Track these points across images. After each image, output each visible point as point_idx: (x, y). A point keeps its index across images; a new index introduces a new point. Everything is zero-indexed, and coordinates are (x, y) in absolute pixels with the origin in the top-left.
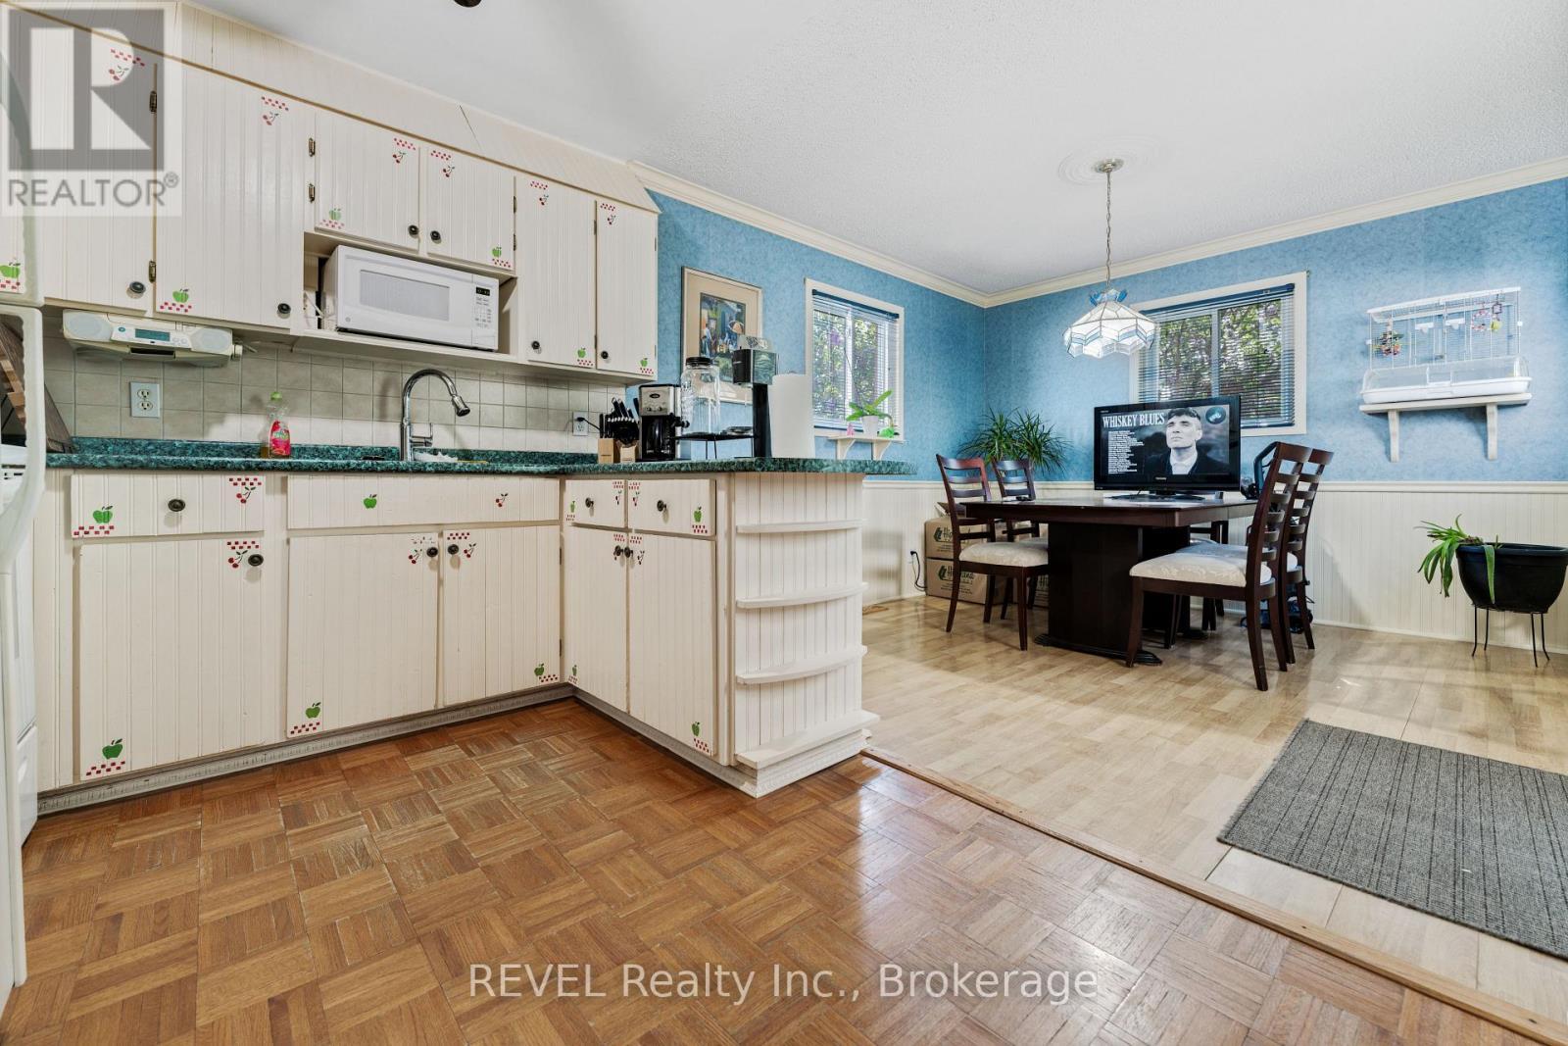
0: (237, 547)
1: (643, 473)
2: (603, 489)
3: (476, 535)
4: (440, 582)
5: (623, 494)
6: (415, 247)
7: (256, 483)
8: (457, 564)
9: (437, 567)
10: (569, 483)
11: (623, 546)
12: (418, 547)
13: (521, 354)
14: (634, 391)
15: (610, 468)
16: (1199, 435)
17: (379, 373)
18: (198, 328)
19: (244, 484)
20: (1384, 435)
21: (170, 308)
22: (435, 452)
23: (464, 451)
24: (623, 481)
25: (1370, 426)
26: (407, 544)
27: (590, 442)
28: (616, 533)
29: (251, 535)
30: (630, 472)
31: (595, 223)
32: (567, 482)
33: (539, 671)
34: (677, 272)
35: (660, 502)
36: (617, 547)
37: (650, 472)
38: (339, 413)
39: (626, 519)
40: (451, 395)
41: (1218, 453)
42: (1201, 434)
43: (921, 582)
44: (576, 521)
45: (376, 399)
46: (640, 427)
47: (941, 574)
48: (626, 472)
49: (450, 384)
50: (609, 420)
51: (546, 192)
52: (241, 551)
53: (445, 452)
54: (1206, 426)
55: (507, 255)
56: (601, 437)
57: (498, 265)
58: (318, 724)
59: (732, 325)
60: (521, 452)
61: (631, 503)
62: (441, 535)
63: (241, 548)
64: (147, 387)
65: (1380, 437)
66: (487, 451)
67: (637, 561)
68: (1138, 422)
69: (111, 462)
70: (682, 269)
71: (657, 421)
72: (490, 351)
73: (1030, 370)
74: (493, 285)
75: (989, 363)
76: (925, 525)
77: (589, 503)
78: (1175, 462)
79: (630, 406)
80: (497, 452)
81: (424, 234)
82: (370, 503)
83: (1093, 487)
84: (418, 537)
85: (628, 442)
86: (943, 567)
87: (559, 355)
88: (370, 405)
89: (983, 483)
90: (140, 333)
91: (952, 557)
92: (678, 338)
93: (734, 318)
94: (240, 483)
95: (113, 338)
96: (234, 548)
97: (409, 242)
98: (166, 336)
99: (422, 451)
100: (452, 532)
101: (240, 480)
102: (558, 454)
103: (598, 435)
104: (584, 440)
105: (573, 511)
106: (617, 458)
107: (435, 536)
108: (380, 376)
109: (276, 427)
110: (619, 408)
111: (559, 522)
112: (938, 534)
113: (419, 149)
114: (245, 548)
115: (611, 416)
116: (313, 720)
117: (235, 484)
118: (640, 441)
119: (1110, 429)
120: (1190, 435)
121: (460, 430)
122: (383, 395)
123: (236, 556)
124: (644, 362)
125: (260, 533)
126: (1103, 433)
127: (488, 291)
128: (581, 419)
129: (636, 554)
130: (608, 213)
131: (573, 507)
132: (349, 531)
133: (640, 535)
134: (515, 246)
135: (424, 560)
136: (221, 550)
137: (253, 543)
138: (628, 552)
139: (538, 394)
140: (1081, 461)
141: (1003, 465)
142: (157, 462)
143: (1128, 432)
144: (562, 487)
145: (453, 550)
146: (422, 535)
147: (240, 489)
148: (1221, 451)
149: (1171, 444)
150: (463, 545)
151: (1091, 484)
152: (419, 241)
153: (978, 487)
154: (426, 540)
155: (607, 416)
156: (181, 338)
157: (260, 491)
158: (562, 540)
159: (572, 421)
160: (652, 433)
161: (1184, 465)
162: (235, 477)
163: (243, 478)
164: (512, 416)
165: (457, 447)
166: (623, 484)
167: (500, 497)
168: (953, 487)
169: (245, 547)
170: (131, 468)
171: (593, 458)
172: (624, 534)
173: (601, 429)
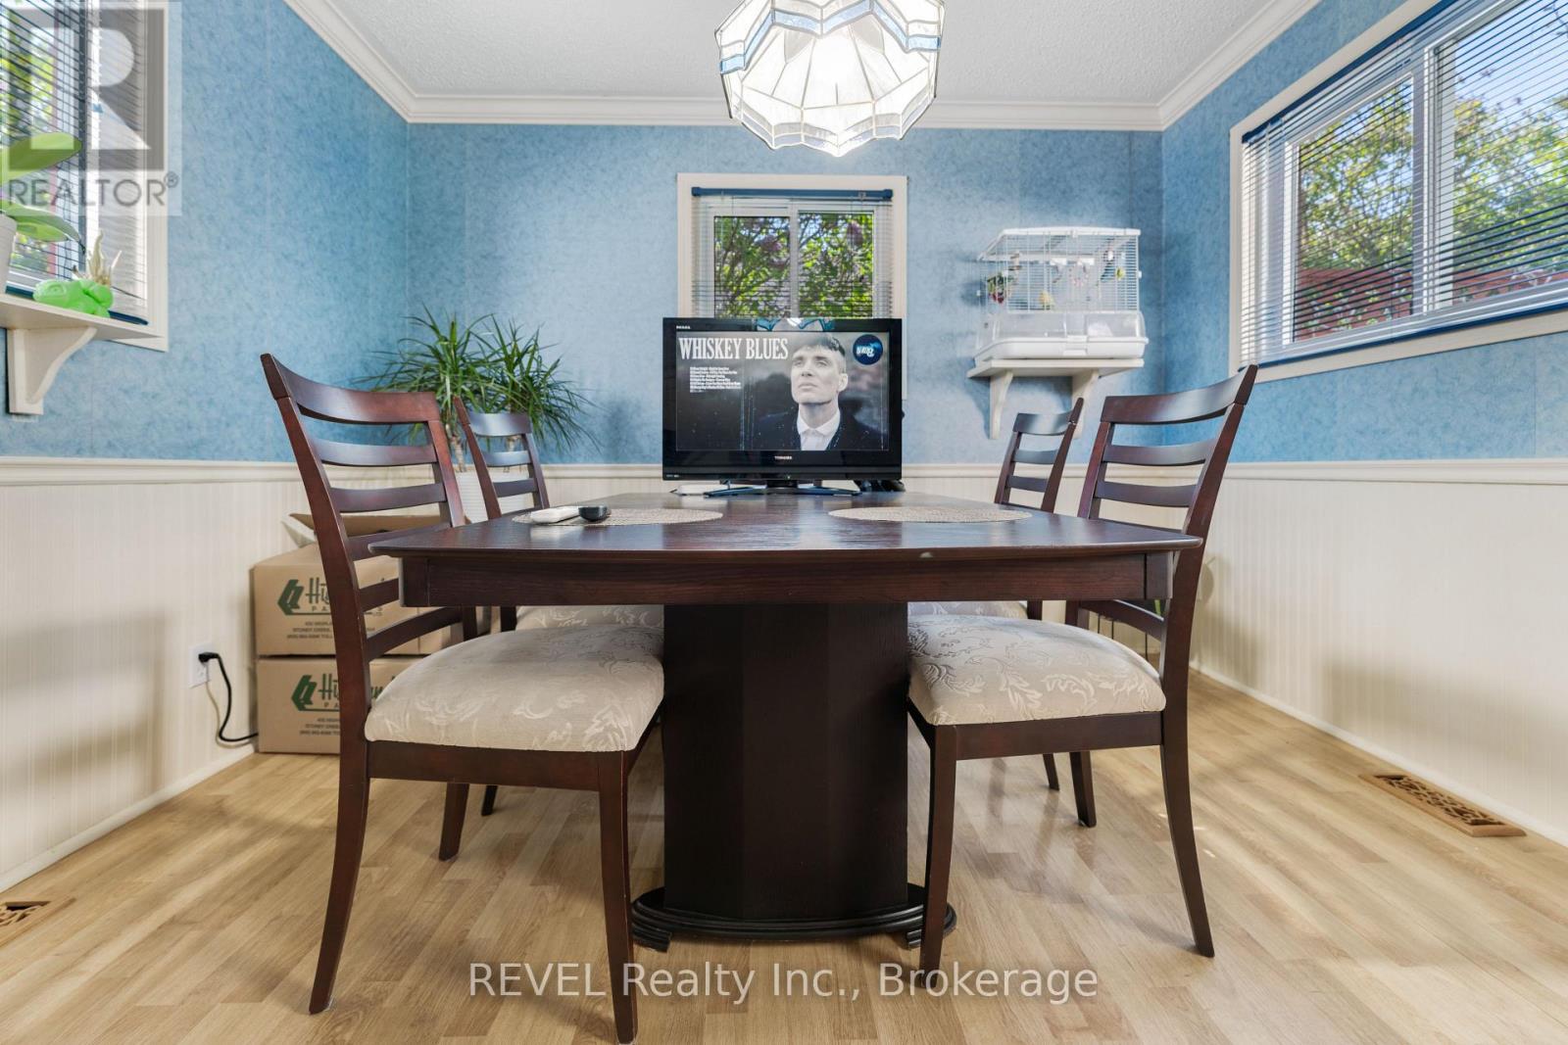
16: (843, 383)
20: (984, 405)
25: (970, 392)
41: (871, 414)
42: (846, 380)
43: (238, 726)
47: (302, 696)
54: (855, 368)
65: (979, 406)
68: (743, 351)
73: (502, 258)
75: (418, 232)
76: (252, 572)
78: (807, 427)
83: (660, 473)
86: (306, 679)
89: (436, 464)
91: (332, 651)
112: (289, 599)
119: (692, 362)
120: (828, 381)
126: (680, 368)
140: (597, 429)
141: (481, 423)
143: (725, 370)
148: (875, 410)
149: (798, 395)
151: (657, 469)
153: (423, 475)
161: (821, 435)
168: (335, 478)
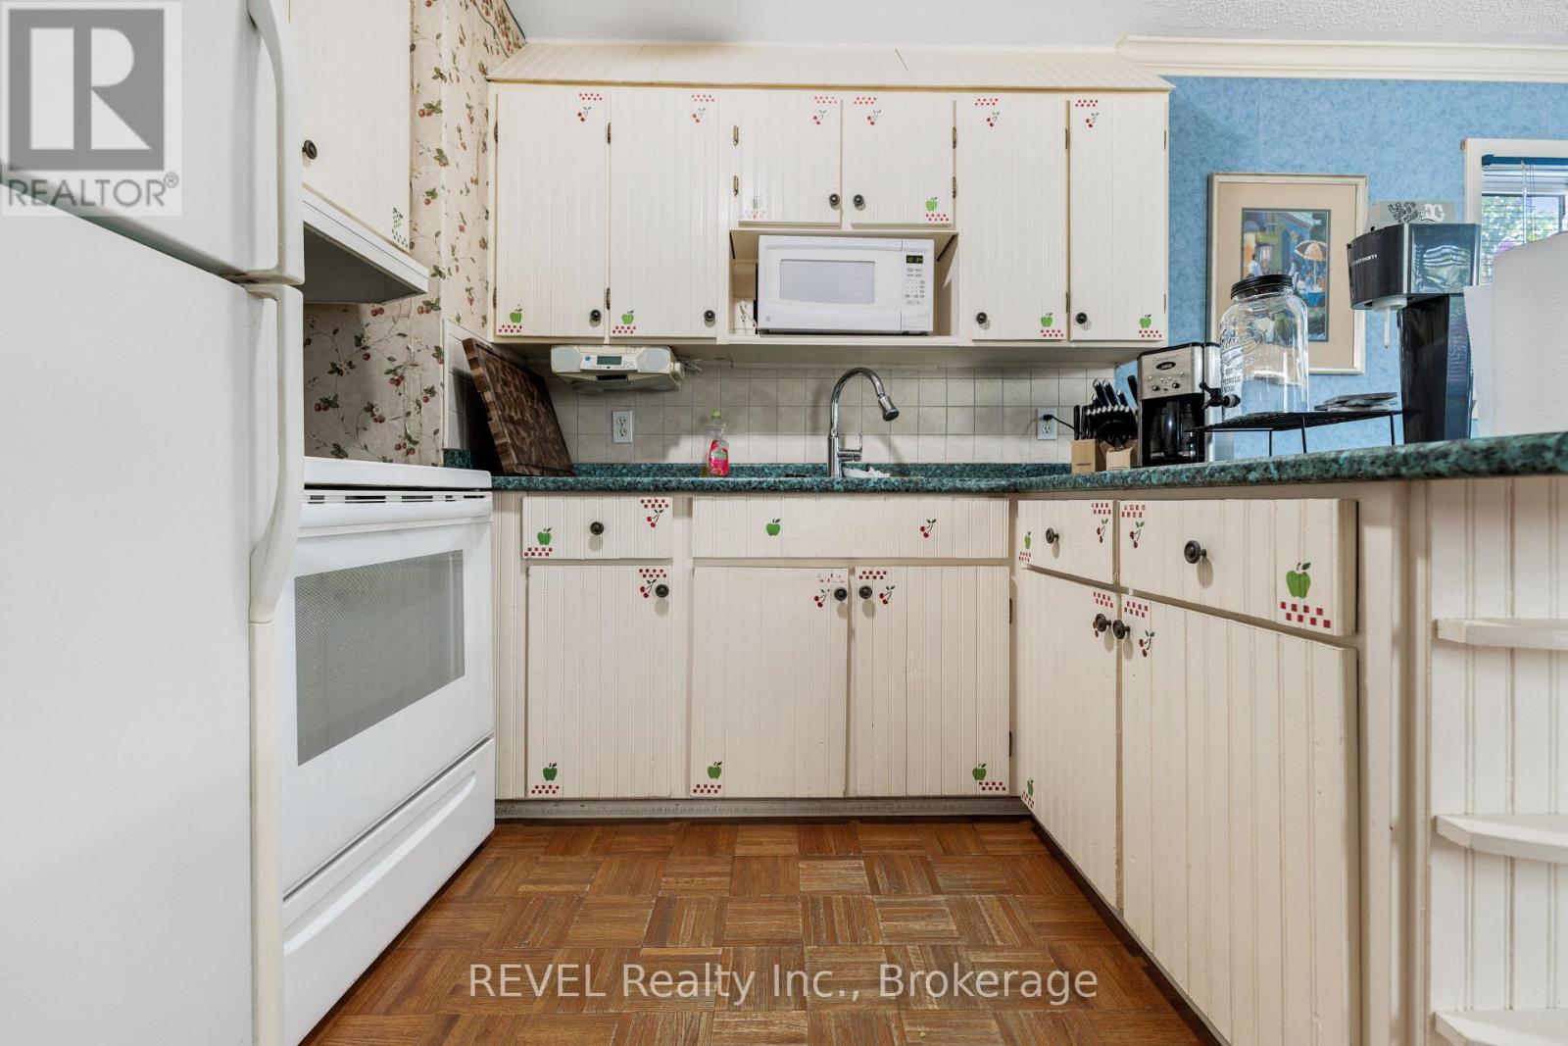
0: (648, 574)
1: (1151, 486)
2: (1075, 515)
3: (895, 575)
4: (851, 633)
5: (1110, 526)
6: (836, 220)
7: (663, 505)
8: (870, 612)
9: (847, 613)
10: (1022, 504)
11: (1111, 615)
12: (825, 586)
13: (964, 333)
14: (1130, 369)
15: (1087, 480)
17: (812, 381)
18: (643, 349)
19: (653, 506)
21: (620, 332)
22: (866, 468)
23: (900, 465)
24: (1110, 503)
26: (813, 582)
27: (1061, 448)
28: (1098, 590)
29: (659, 562)
30: (1123, 486)
31: (1068, 133)
32: (1020, 502)
33: (979, 774)
34: (1200, 185)
35: (1189, 545)
36: (1098, 617)
37: (1167, 485)
38: (772, 428)
39: (1116, 570)
40: (879, 396)
44: (1033, 562)
45: (809, 410)
46: (1139, 419)
48: (1116, 487)
49: (878, 384)
50: (1089, 412)
51: (995, 109)
52: (651, 580)
53: (878, 467)
55: (945, 206)
56: (1077, 438)
57: (933, 222)
58: (719, 787)
59: (1303, 249)
60: (967, 465)
61: (1126, 542)
62: (852, 572)
63: (651, 576)
64: (622, 414)
66: (926, 465)
67: (1138, 650)
69: (549, 484)
70: (1209, 180)
71: (1170, 404)
72: (923, 334)
74: (927, 249)
77: (1052, 537)
79: (1121, 388)
80: (937, 464)
81: (847, 202)
82: (773, 529)
84: (825, 573)
85: (1118, 442)
87: (1014, 327)
88: (803, 418)
90: (601, 360)
92: (1201, 285)
93: (1308, 236)
94: (650, 505)
95: (582, 368)
96: (644, 576)
97: (831, 216)
98: (617, 360)
99: (853, 466)
100: (864, 569)
101: (649, 501)
102: (1016, 465)
103: (1073, 438)
104: (1050, 445)
105: (1028, 547)
106: (1101, 464)
107: (844, 572)
108: (812, 384)
109: (714, 445)
110: (1104, 394)
111: (1009, 562)
113: (842, 102)
114: (655, 577)
115: (1091, 407)
116: (715, 782)
117: (646, 506)
118: (1138, 442)
121: (897, 441)
122: (816, 405)
123: (646, 585)
124: (1145, 322)
125: (668, 561)
127: (921, 257)
128: (1048, 418)
129: (1137, 634)
130: (1087, 112)
131: (1028, 541)
132: (750, 563)
133: (1144, 602)
134: (954, 192)
135: (832, 604)
136: (633, 577)
137: (661, 571)
138: (1122, 631)
139: (990, 389)
142: (583, 483)
144: (1013, 511)
145: (866, 592)
146: (829, 572)
147: (650, 512)
150: (878, 587)
152: (842, 212)
154: (835, 578)
155: (1085, 408)
156: (631, 360)
157: (668, 512)
158: (1013, 587)
159: (1036, 420)
160: (1161, 429)
162: (646, 499)
163: (653, 499)
164: (959, 419)
165: (892, 461)
166: (1111, 507)
167: (926, 525)
169: (655, 575)
170: (564, 490)
171: (1065, 469)
172: (1113, 595)
173: (1076, 428)
